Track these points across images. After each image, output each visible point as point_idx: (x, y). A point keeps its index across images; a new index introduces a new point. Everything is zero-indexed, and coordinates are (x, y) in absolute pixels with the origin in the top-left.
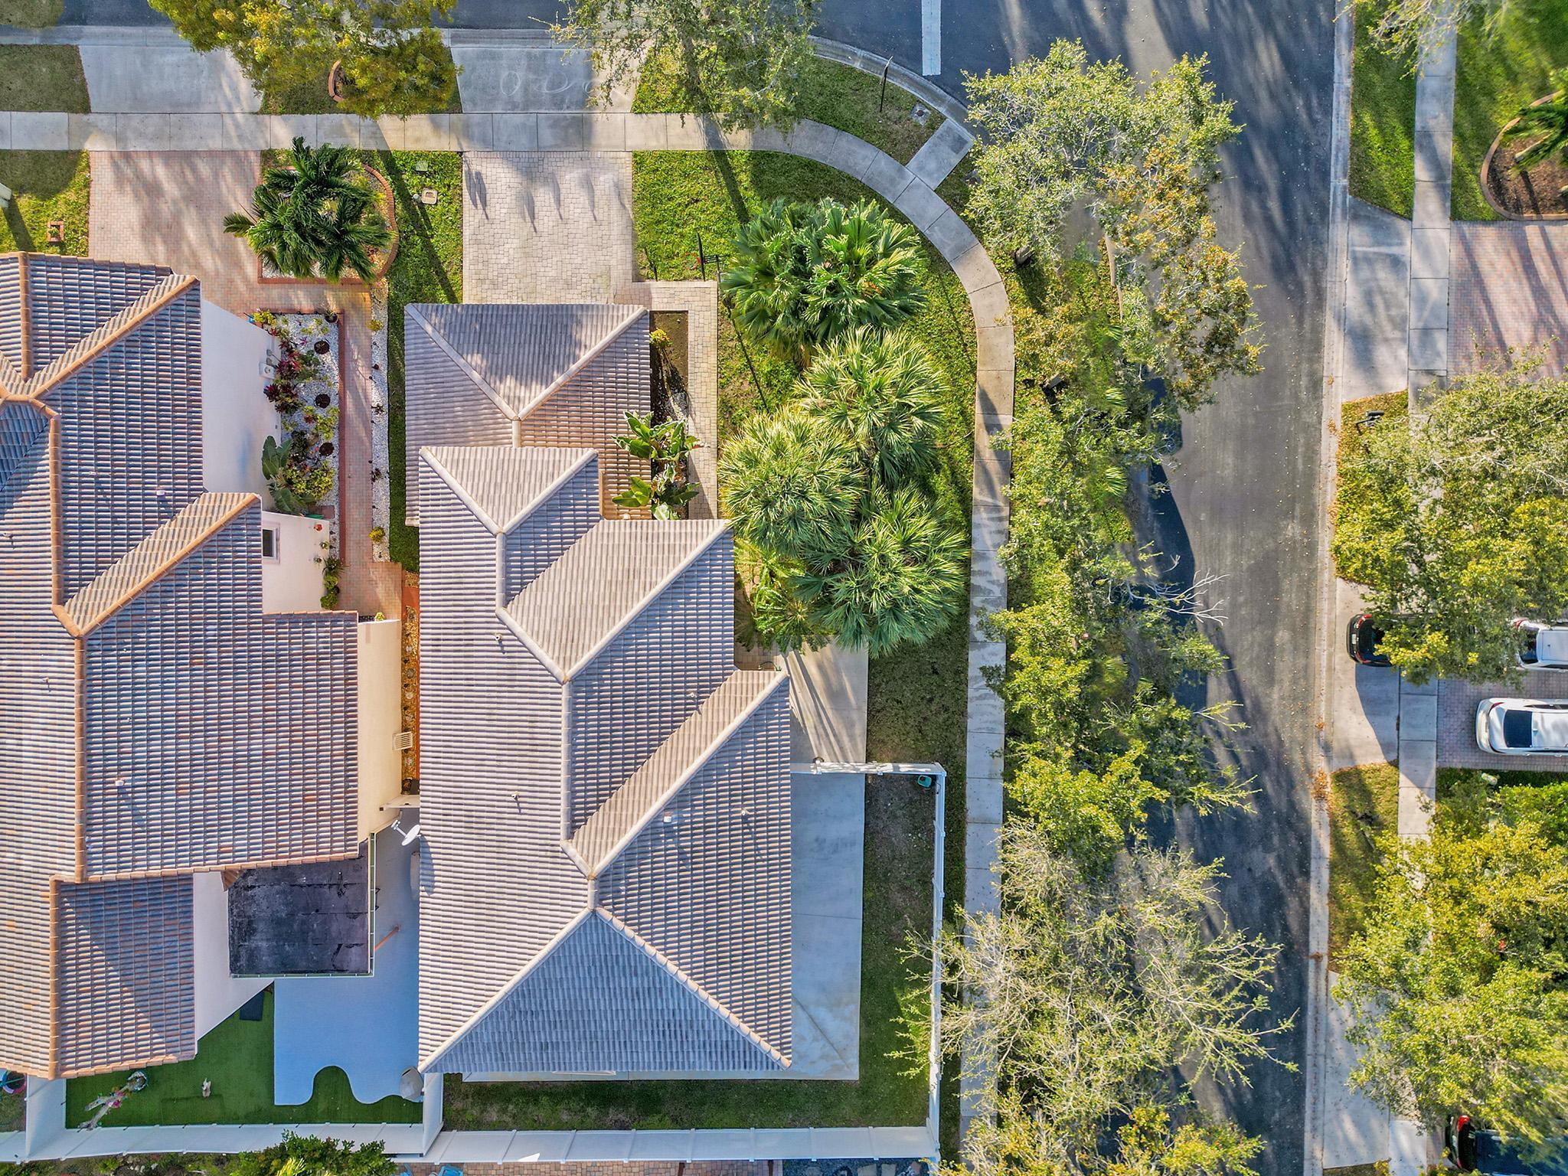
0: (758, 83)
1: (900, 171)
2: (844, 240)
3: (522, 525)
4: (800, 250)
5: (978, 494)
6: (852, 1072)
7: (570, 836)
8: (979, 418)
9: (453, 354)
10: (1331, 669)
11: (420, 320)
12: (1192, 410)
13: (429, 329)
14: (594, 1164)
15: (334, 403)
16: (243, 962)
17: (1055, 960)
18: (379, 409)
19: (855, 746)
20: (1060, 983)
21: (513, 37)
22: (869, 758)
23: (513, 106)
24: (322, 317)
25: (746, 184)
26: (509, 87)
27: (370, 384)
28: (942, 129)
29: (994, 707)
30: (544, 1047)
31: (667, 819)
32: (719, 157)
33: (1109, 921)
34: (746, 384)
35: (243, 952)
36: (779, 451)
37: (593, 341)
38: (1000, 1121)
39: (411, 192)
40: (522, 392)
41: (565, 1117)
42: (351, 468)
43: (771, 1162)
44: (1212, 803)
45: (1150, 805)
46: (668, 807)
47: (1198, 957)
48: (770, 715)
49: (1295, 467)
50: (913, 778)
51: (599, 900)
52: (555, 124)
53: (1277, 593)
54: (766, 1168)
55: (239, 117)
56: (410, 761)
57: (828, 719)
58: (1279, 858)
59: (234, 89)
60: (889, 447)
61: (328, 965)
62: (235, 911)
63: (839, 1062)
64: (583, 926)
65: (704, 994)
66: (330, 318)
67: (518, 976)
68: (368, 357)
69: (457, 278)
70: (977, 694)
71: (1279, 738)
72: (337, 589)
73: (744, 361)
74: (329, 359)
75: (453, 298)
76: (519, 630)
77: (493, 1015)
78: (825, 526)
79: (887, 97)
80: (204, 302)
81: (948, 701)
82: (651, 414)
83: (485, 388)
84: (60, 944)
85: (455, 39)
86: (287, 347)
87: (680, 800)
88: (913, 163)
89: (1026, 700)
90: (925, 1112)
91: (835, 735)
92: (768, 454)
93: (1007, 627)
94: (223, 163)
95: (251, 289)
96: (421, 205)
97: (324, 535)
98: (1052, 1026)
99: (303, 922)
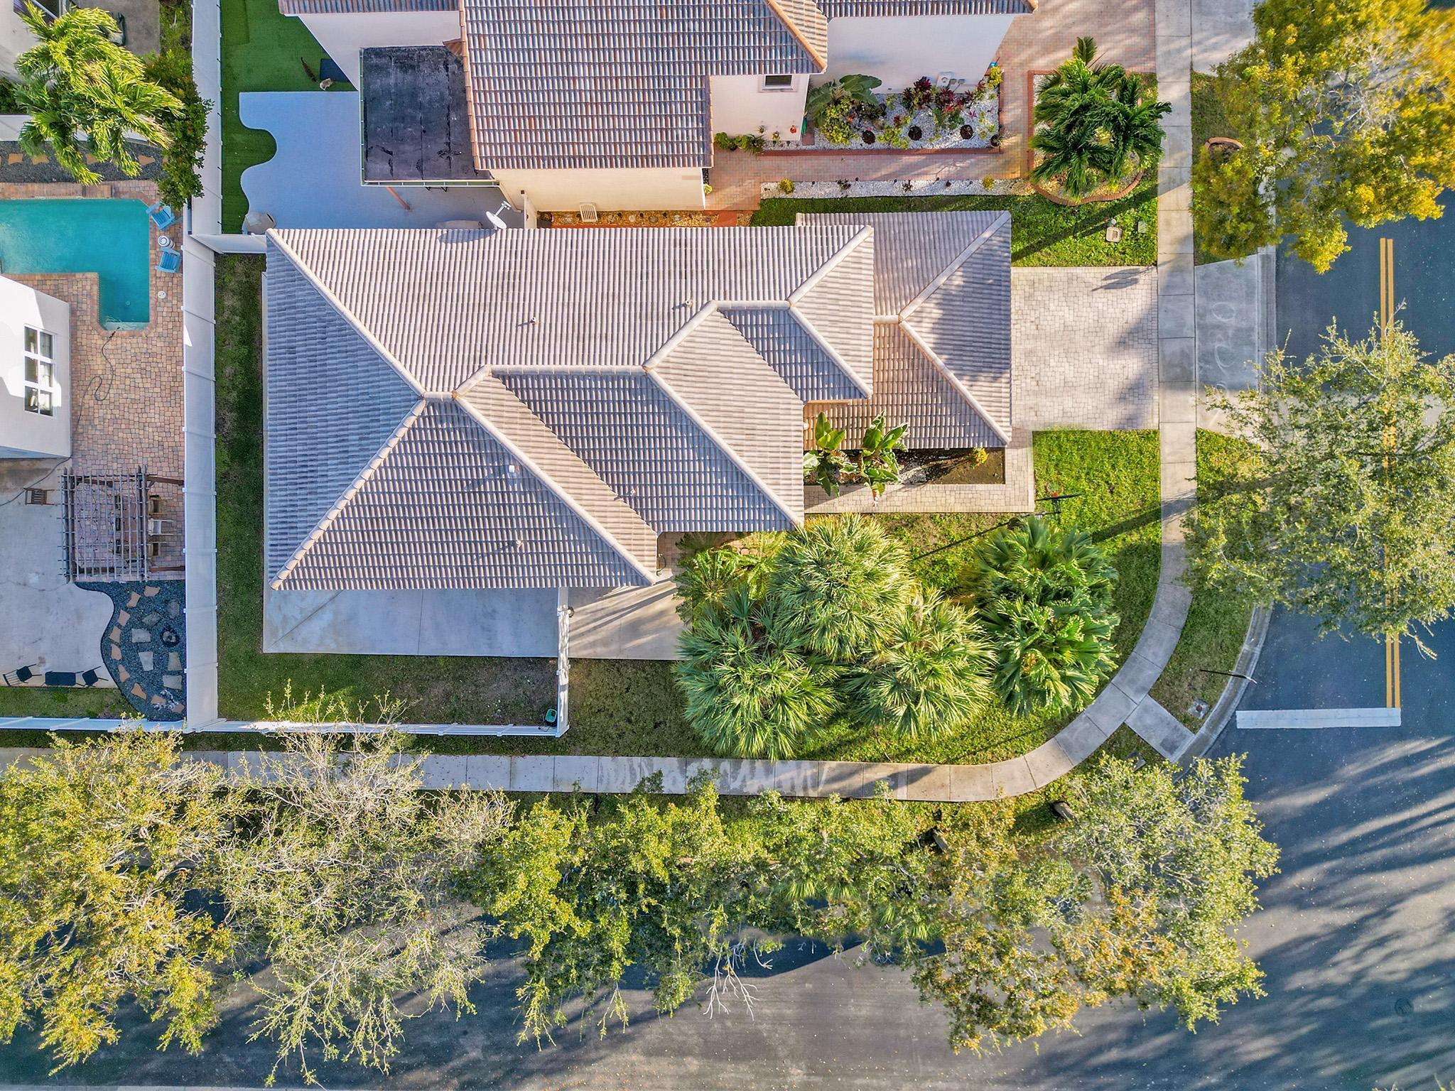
0: (1231, 552)
1: (1144, 689)
2: (1079, 637)
3: (797, 325)
4: (1068, 595)
5: (829, 767)
6: (270, 646)
7: (496, 374)
8: (904, 767)
9: (963, 258)
11: (995, 226)
12: (914, 980)
13: (987, 235)
14: (181, 398)
15: (913, 144)
16: (375, 61)
17: (376, 848)
18: (908, 187)
19: (585, 647)
20: (353, 853)
21: (1267, 315)
22: (573, 661)
23: (1201, 314)
24: (996, 132)
25: (1128, 539)
26: (1220, 310)
27: (932, 178)
28: (1185, 730)
29: (623, 783)
30: (292, 350)
31: (512, 468)
32: (1155, 513)
33: (414, 902)
34: (935, 540)
35: (384, 61)
36: (870, 576)
37: (977, 393)
38: (221, 793)
39: (1118, 217)
40: (927, 325)
41: (228, 370)
42: (850, 160)
43: (183, 568)
44: (529, 1001)
45: (526, 941)
46: (523, 469)
47: (378, 988)
48: (614, 568)
49: (857, 1076)
50: (554, 704)
51: (433, 403)
52: (1185, 355)
53: (736, 1059)
54: (179, 564)
55: (1189, 52)
56: (569, 220)
57: (611, 621)
58: (477, 1061)
59: (1215, 47)
60: (875, 684)
61: (372, 142)
62: (424, 53)
63: (280, 634)
64: (408, 387)
65: (342, 505)
66: (995, 140)
67: (359, 324)
68: (959, 177)
69: (1035, 261)
70: (636, 766)
71: (594, 1061)
72: (734, 148)
73: (957, 539)
74: (956, 139)
75: (1016, 257)
76: (696, 323)
77: (322, 301)
78: (800, 620)
79: (1214, 676)
80: (1012, 17)
81: (629, 737)
82: (906, 449)
83: (930, 289)
85: (1266, 258)
86: (966, 99)
87: (530, 481)
88: (1151, 702)
89: (630, 817)
90: (231, 717)
91: (595, 628)
92: (869, 565)
93: (701, 799)
94: (1144, 36)
95: (1021, 65)
96: (1105, 227)
97: (786, 136)
98: (311, 845)
99: (413, 118)
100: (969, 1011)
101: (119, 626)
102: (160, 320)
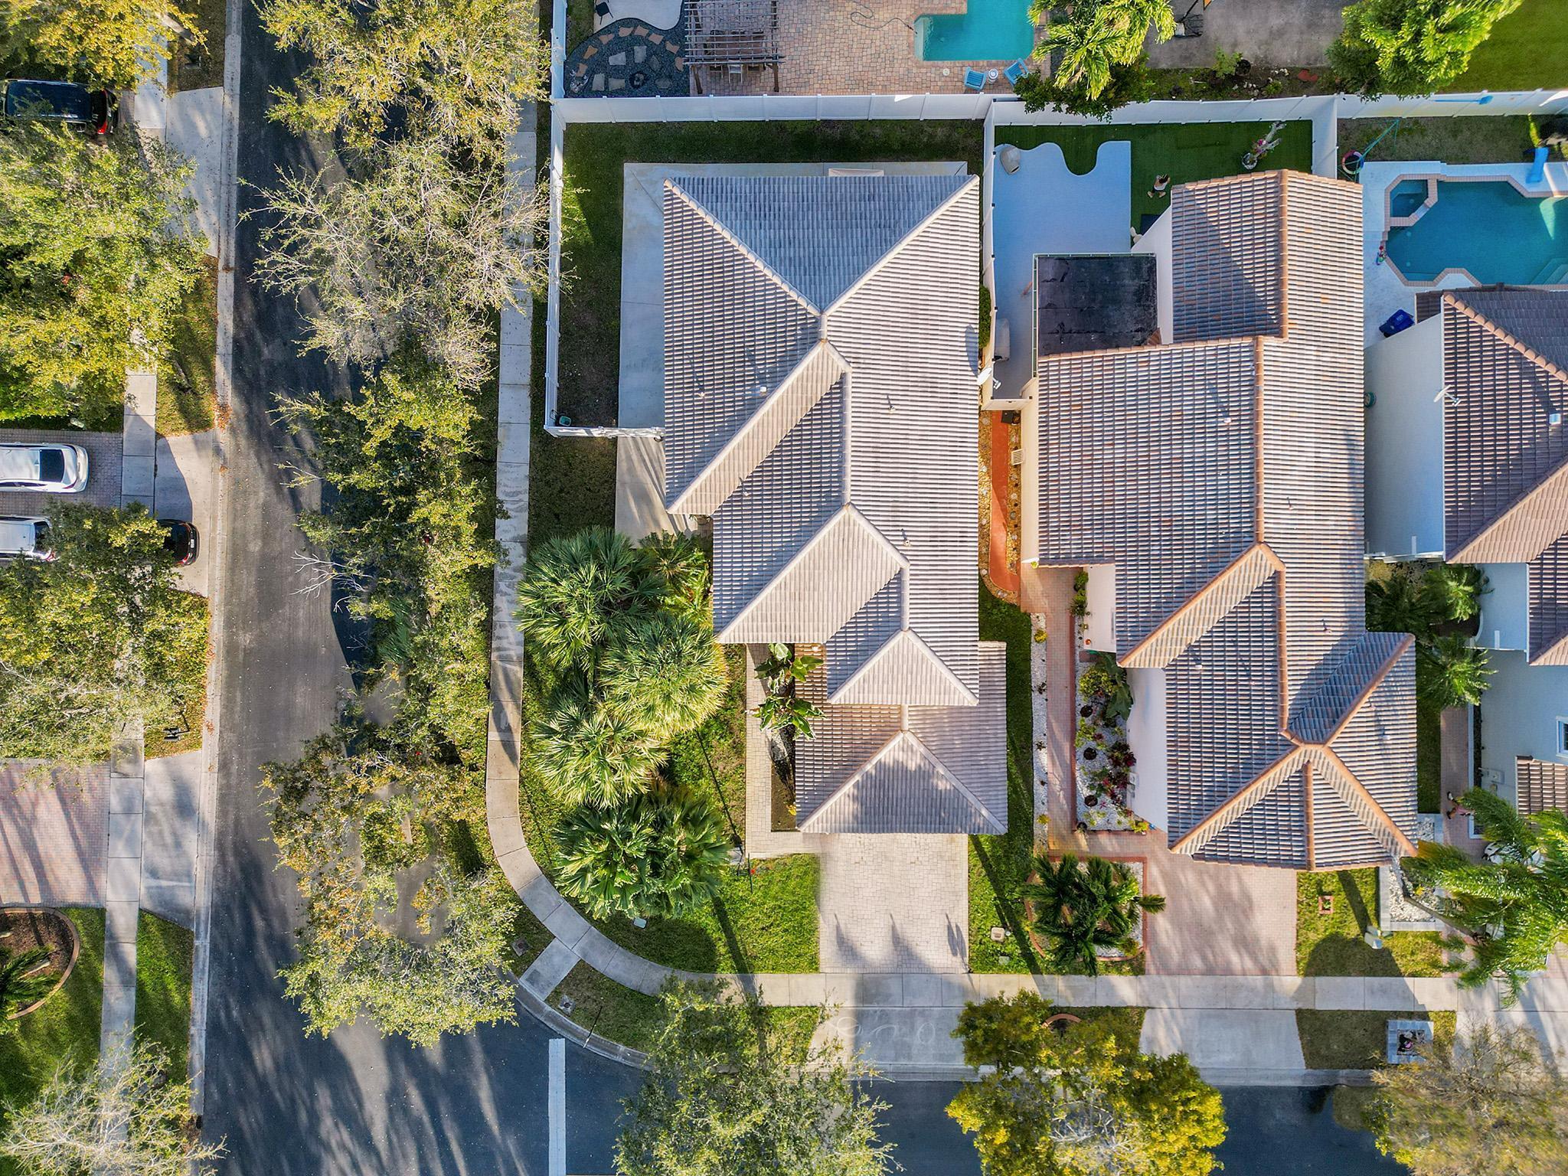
1: (585, 955)
3: (888, 637)
5: (518, 671)
6: (631, 170)
7: (843, 376)
8: (518, 738)
9: (962, 789)
10: (214, 518)
11: (993, 820)
12: (324, 736)
13: (984, 812)
14: (852, 91)
15: (1080, 752)
16: (1145, 267)
17: (442, 269)
18: (1040, 746)
19: (627, 452)
20: (436, 251)
21: (924, 1074)
22: (615, 440)
23: (923, 1013)
24: (1090, 827)
25: (721, 943)
26: (927, 1032)
27: (1048, 768)
28: (549, 992)
29: (505, 486)
30: (871, 198)
31: (764, 389)
32: (744, 968)
33: (393, 304)
34: (721, 768)
35: (1145, 275)
37: (842, 802)
38: (491, 135)
39: (1014, 938)
40: (901, 757)
42: (1065, 695)
43: (700, 92)
44: (308, 402)
45: (359, 400)
46: (763, 399)
47: (321, 273)
48: (681, 476)
49: (243, 694)
50: (575, 423)
51: (817, 322)
52: (887, 997)
53: (259, 585)
54: (704, 88)
55: (1164, 1006)
56: (1013, 440)
57: (651, 475)
58: (260, 354)
59: (1169, 1030)
61: (1072, 264)
62: (1152, 310)
63: (641, 179)
64: (832, 300)
65: (734, 242)
66: (1083, 826)
67: (890, 257)
69: (973, 862)
70: (520, 496)
71: (259, 459)
72: (1076, 589)
73: (722, 789)
74: (1084, 792)
75: (975, 842)
76: (889, 549)
78: (632, 637)
79: (593, 1019)
80: (1166, 830)
81: (546, 490)
82: (795, 739)
83: (933, 759)
84: (1279, 283)
86: (1120, 803)
87: (753, 405)
88: (574, 962)
89: (466, 490)
90: (567, 135)
91: (644, 461)
93: (483, 551)
94: (1179, 965)
95: (1153, 852)
96: (1004, 926)
97: (1086, 635)
98: (444, 214)
99: (1094, 300)
100: (296, 780)
101: (649, 35)
102: (924, 70)
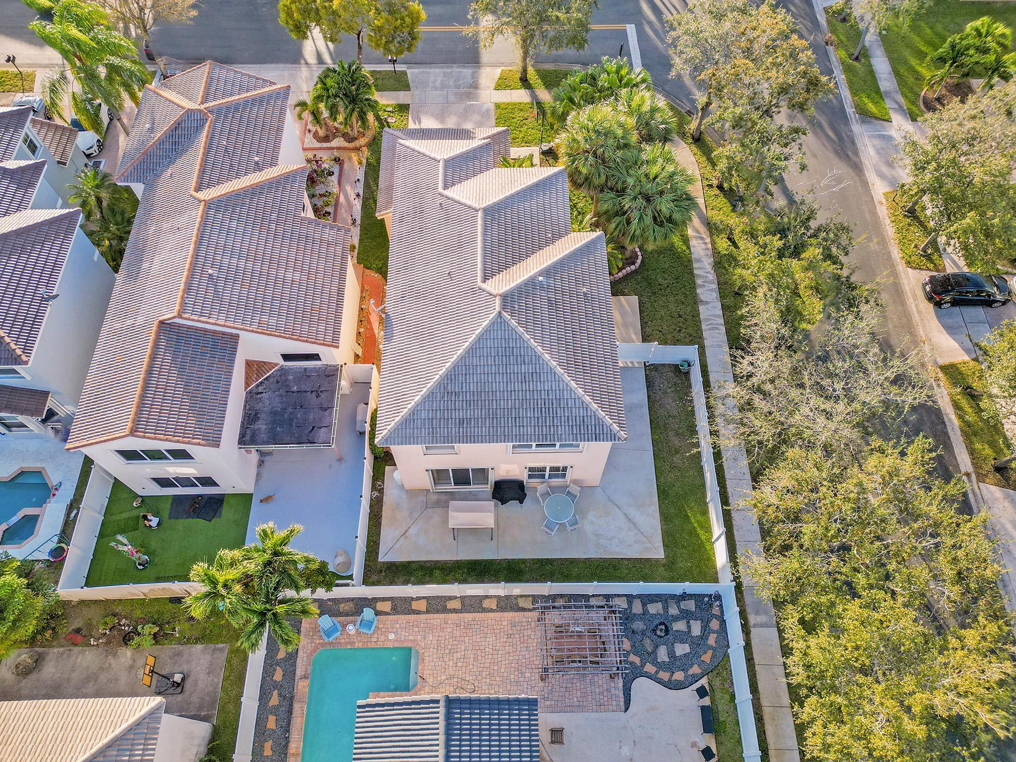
7: (484, 281)
10: (919, 312)
16: (248, 438)
23: (435, 88)
26: (434, 82)
30: (461, 422)
35: (248, 432)
39: (383, 118)
46: (540, 274)
51: (503, 309)
52: (456, 94)
61: (304, 439)
63: (650, 545)
64: (493, 324)
66: (337, 160)
67: (448, 365)
68: (355, 176)
74: (334, 178)
77: (431, 395)
85: (408, 68)
87: (548, 272)
96: (387, 122)
99: (291, 413)
101: (657, 672)
102: (411, 638)
